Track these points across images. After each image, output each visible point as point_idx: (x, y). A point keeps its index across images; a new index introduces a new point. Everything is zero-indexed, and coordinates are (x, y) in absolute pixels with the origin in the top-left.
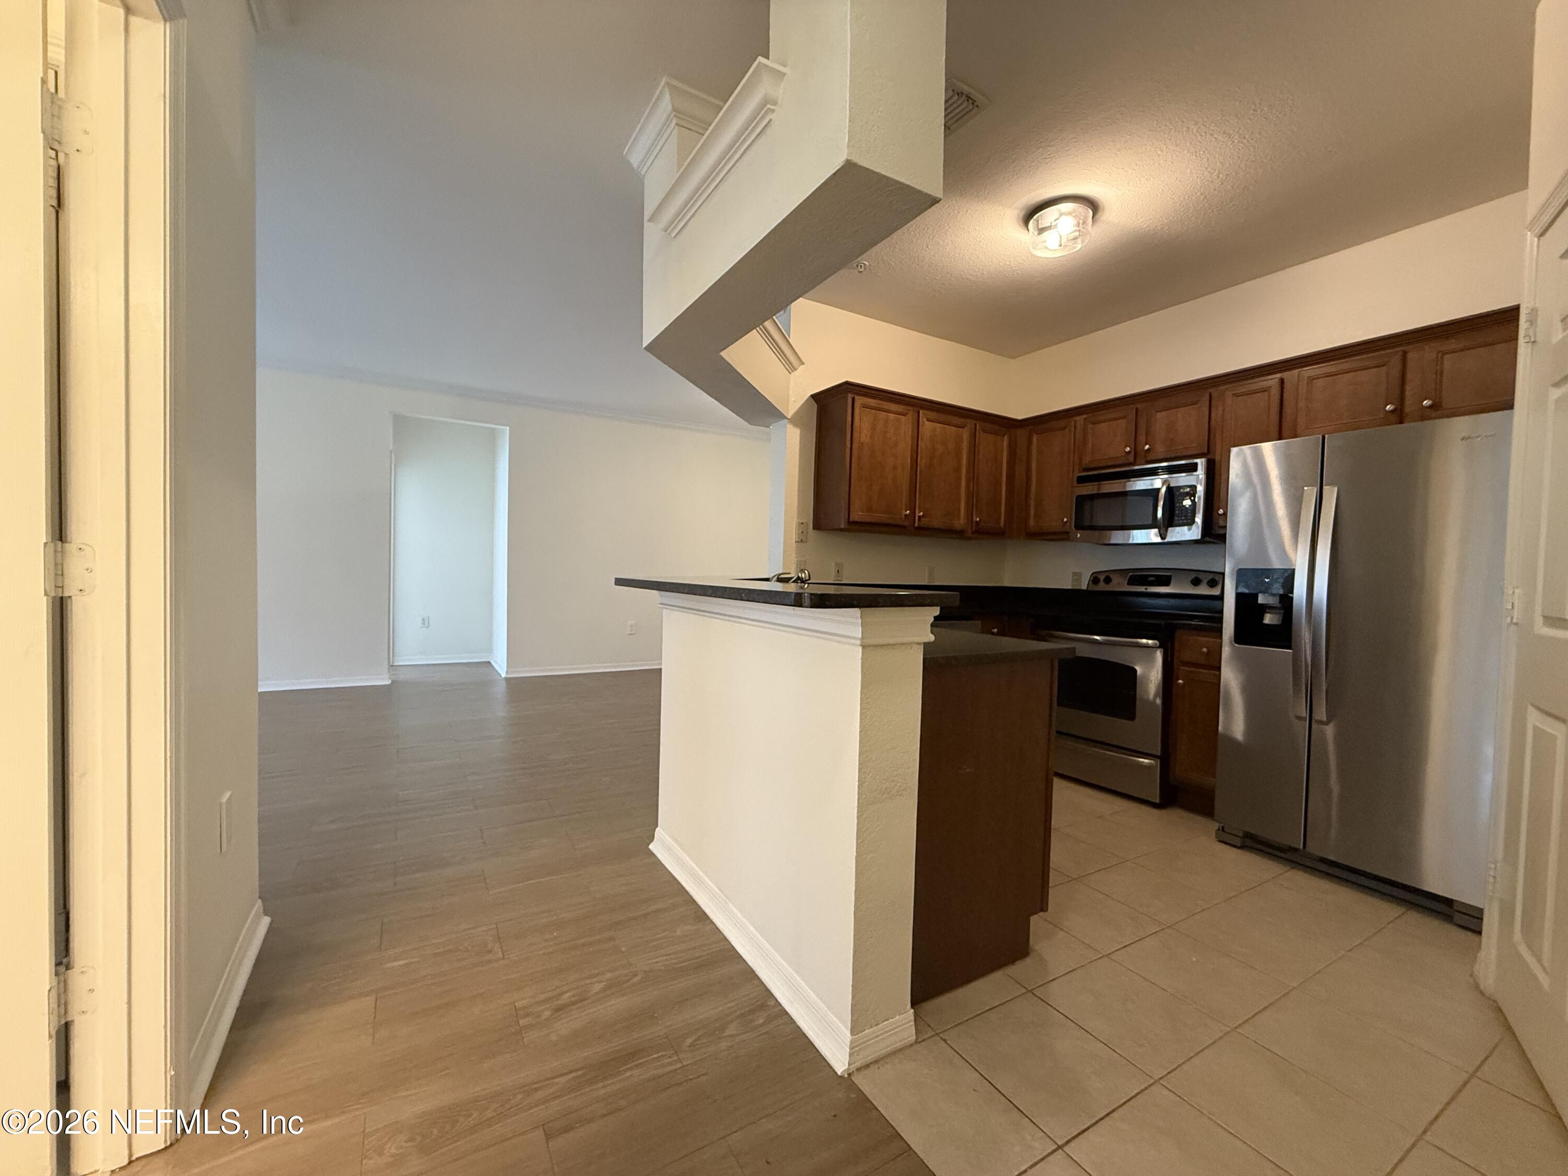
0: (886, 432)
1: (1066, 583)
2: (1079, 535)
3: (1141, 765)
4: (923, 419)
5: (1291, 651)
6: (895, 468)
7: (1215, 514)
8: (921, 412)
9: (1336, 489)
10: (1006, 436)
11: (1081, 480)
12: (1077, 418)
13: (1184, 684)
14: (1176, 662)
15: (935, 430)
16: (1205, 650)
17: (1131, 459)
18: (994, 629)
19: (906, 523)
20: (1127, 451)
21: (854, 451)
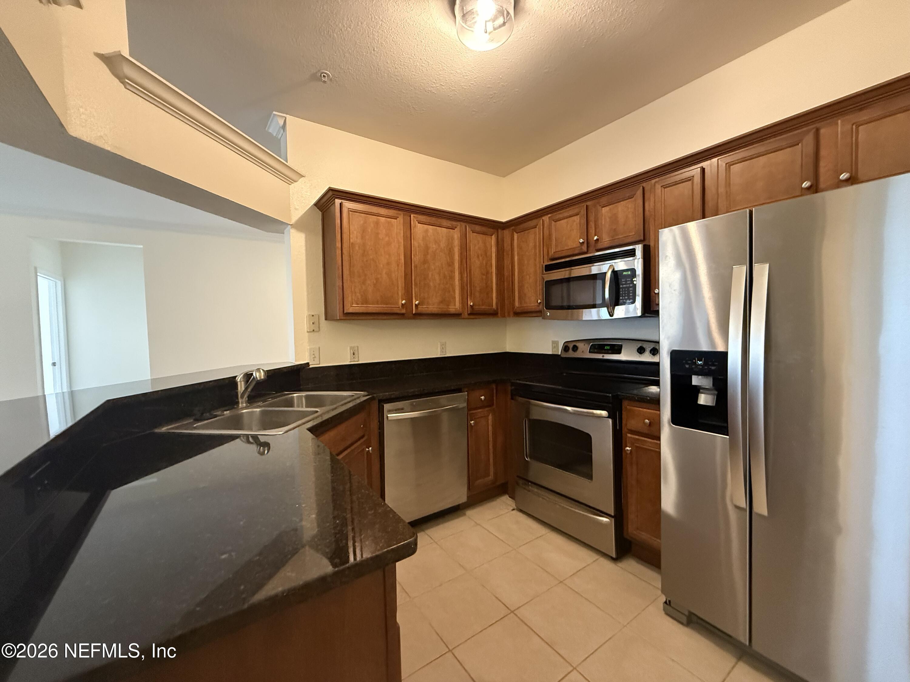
0: (378, 234)
1: (548, 350)
2: (548, 314)
3: (600, 523)
4: (414, 222)
5: (728, 437)
6: (388, 264)
7: (652, 294)
8: (412, 215)
9: (767, 266)
10: (493, 237)
11: (549, 268)
12: (544, 218)
13: (631, 451)
14: (624, 430)
15: (427, 231)
16: (647, 421)
17: (584, 248)
18: (482, 396)
19: (404, 311)
20: (581, 242)
21: (345, 251)
